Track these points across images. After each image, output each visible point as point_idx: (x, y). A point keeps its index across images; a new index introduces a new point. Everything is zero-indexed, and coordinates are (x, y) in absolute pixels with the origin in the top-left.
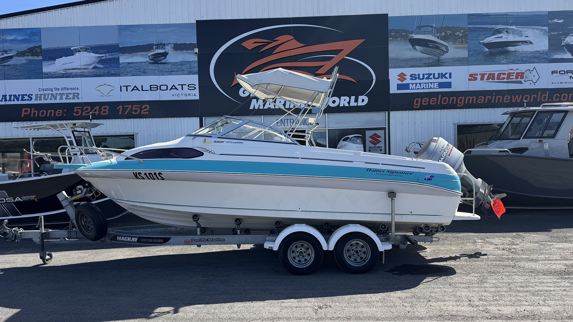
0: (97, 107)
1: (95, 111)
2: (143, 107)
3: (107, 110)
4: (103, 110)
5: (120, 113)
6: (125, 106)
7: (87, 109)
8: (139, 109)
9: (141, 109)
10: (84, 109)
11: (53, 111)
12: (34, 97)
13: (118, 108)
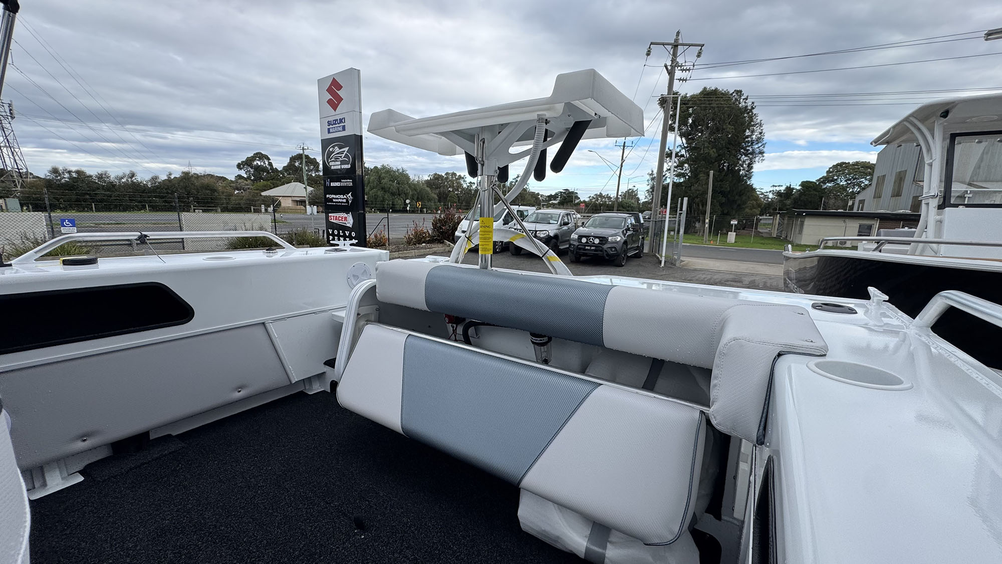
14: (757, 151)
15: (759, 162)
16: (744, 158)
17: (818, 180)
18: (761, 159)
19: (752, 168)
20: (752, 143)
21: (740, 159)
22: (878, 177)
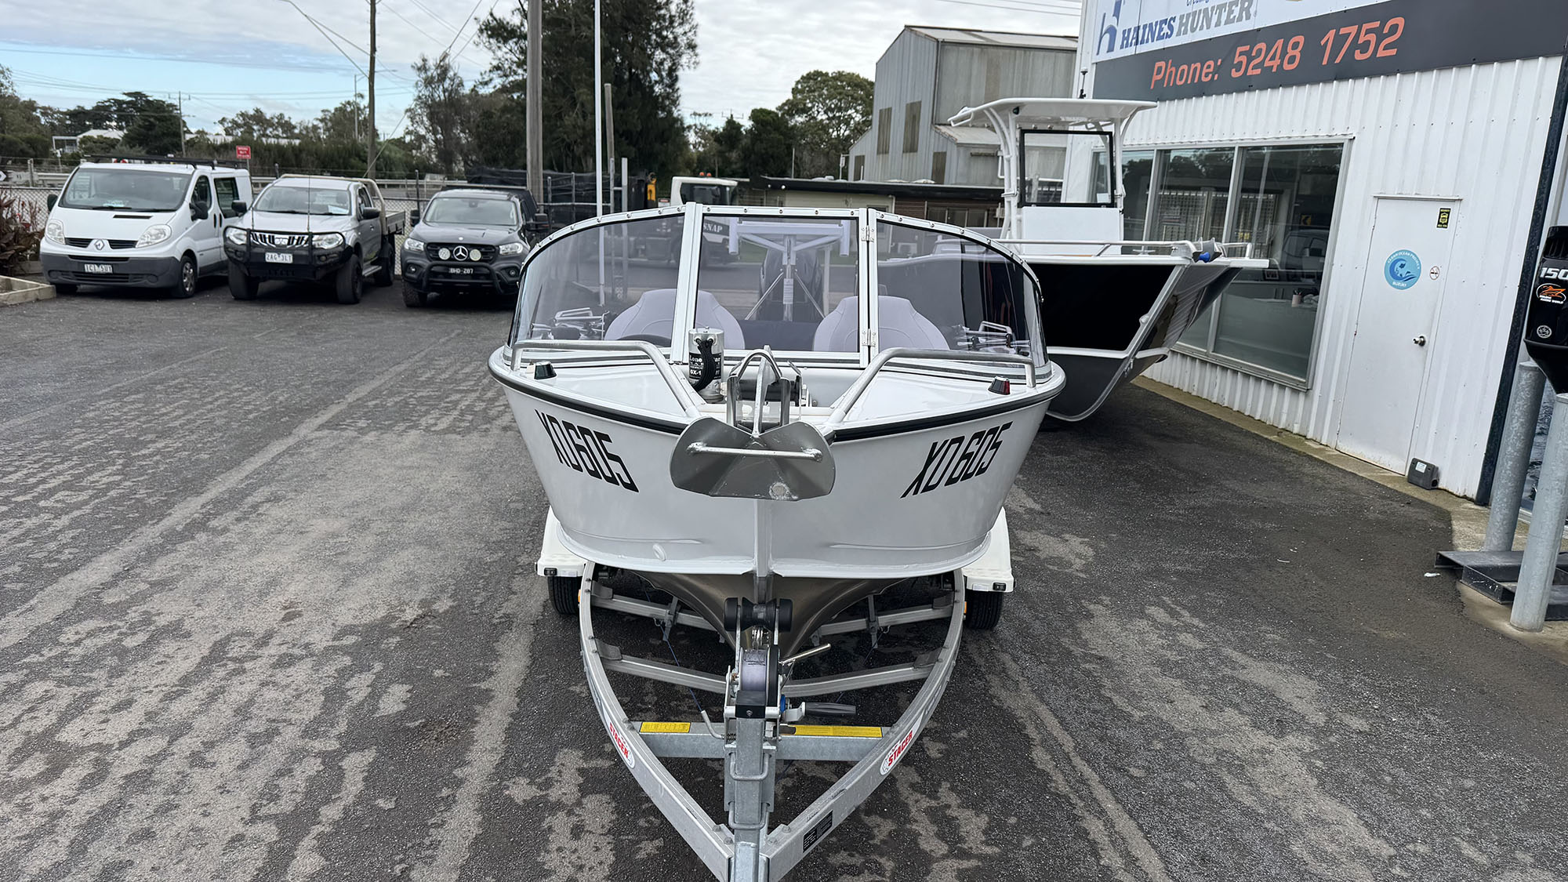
0: (1280, 42)
1: (1273, 58)
2: (1386, 31)
3: (1297, 53)
4: (1290, 52)
5: (1324, 63)
6: (1343, 31)
7: (1260, 50)
8: (1372, 37)
9: (1381, 37)
10: (1253, 54)
11: (1198, 65)
12: (1176, 25)
13: (1323, 43)
14: (683, 41)
15: (689, 67)
16: (659, 55)
17: (780, 108)
18: (693, 60)
19: (676, 79)
20: (672, 22)
21: (650, 57)
22: (881, 111)
